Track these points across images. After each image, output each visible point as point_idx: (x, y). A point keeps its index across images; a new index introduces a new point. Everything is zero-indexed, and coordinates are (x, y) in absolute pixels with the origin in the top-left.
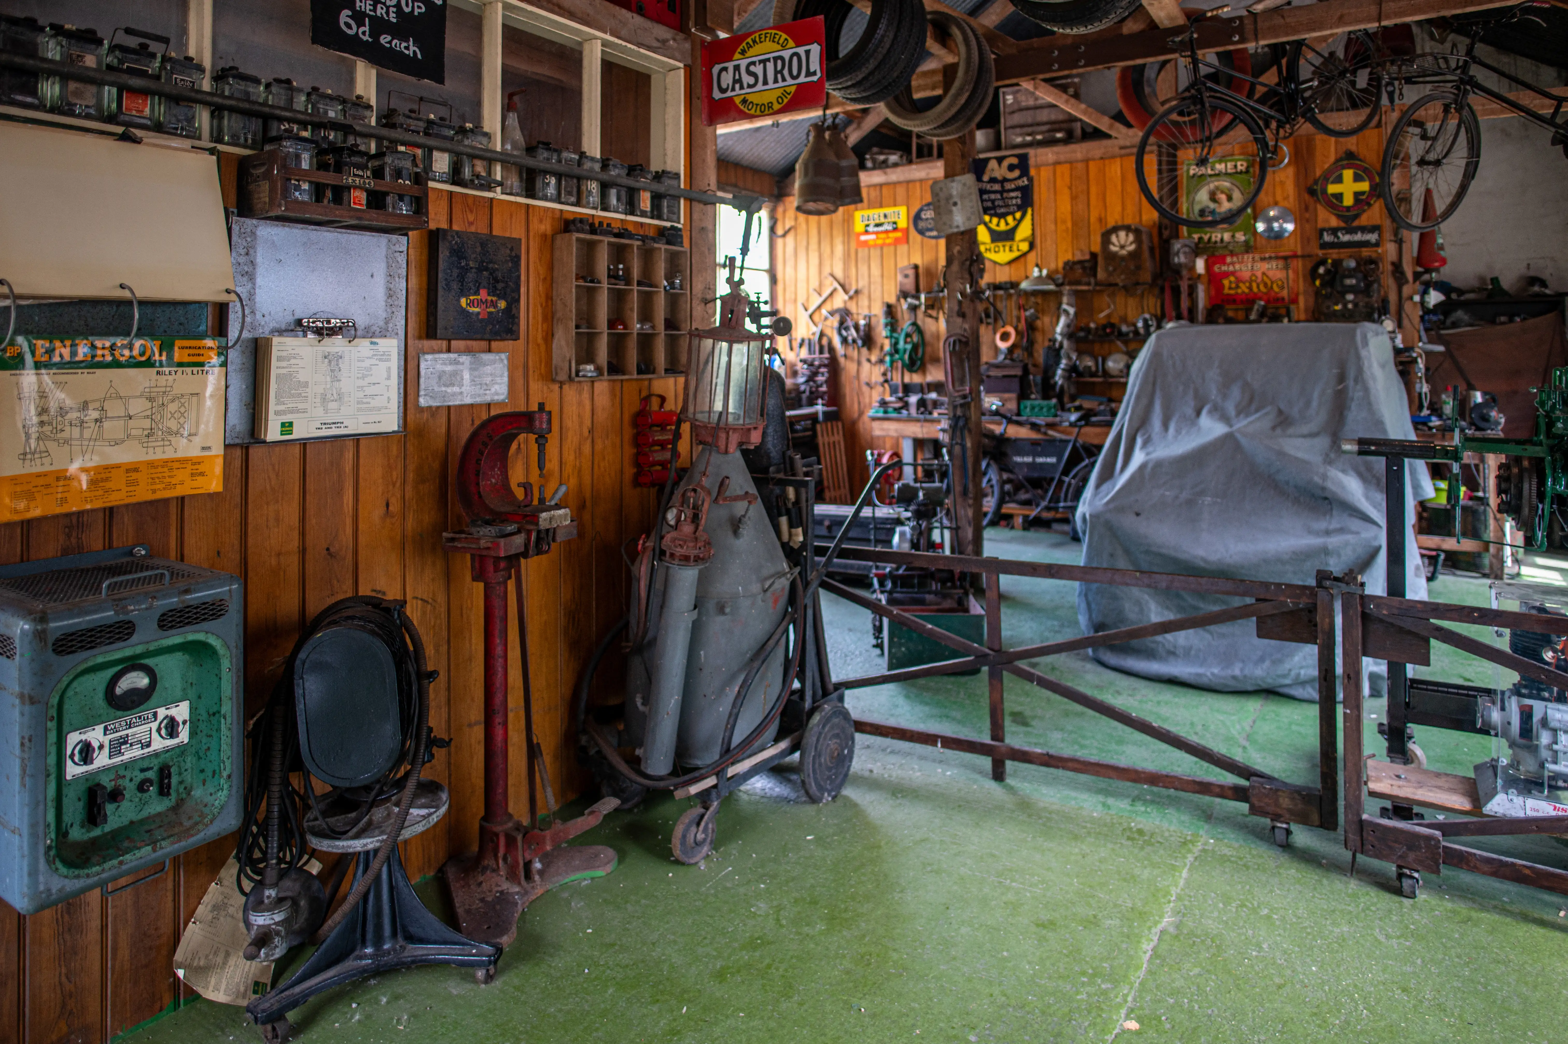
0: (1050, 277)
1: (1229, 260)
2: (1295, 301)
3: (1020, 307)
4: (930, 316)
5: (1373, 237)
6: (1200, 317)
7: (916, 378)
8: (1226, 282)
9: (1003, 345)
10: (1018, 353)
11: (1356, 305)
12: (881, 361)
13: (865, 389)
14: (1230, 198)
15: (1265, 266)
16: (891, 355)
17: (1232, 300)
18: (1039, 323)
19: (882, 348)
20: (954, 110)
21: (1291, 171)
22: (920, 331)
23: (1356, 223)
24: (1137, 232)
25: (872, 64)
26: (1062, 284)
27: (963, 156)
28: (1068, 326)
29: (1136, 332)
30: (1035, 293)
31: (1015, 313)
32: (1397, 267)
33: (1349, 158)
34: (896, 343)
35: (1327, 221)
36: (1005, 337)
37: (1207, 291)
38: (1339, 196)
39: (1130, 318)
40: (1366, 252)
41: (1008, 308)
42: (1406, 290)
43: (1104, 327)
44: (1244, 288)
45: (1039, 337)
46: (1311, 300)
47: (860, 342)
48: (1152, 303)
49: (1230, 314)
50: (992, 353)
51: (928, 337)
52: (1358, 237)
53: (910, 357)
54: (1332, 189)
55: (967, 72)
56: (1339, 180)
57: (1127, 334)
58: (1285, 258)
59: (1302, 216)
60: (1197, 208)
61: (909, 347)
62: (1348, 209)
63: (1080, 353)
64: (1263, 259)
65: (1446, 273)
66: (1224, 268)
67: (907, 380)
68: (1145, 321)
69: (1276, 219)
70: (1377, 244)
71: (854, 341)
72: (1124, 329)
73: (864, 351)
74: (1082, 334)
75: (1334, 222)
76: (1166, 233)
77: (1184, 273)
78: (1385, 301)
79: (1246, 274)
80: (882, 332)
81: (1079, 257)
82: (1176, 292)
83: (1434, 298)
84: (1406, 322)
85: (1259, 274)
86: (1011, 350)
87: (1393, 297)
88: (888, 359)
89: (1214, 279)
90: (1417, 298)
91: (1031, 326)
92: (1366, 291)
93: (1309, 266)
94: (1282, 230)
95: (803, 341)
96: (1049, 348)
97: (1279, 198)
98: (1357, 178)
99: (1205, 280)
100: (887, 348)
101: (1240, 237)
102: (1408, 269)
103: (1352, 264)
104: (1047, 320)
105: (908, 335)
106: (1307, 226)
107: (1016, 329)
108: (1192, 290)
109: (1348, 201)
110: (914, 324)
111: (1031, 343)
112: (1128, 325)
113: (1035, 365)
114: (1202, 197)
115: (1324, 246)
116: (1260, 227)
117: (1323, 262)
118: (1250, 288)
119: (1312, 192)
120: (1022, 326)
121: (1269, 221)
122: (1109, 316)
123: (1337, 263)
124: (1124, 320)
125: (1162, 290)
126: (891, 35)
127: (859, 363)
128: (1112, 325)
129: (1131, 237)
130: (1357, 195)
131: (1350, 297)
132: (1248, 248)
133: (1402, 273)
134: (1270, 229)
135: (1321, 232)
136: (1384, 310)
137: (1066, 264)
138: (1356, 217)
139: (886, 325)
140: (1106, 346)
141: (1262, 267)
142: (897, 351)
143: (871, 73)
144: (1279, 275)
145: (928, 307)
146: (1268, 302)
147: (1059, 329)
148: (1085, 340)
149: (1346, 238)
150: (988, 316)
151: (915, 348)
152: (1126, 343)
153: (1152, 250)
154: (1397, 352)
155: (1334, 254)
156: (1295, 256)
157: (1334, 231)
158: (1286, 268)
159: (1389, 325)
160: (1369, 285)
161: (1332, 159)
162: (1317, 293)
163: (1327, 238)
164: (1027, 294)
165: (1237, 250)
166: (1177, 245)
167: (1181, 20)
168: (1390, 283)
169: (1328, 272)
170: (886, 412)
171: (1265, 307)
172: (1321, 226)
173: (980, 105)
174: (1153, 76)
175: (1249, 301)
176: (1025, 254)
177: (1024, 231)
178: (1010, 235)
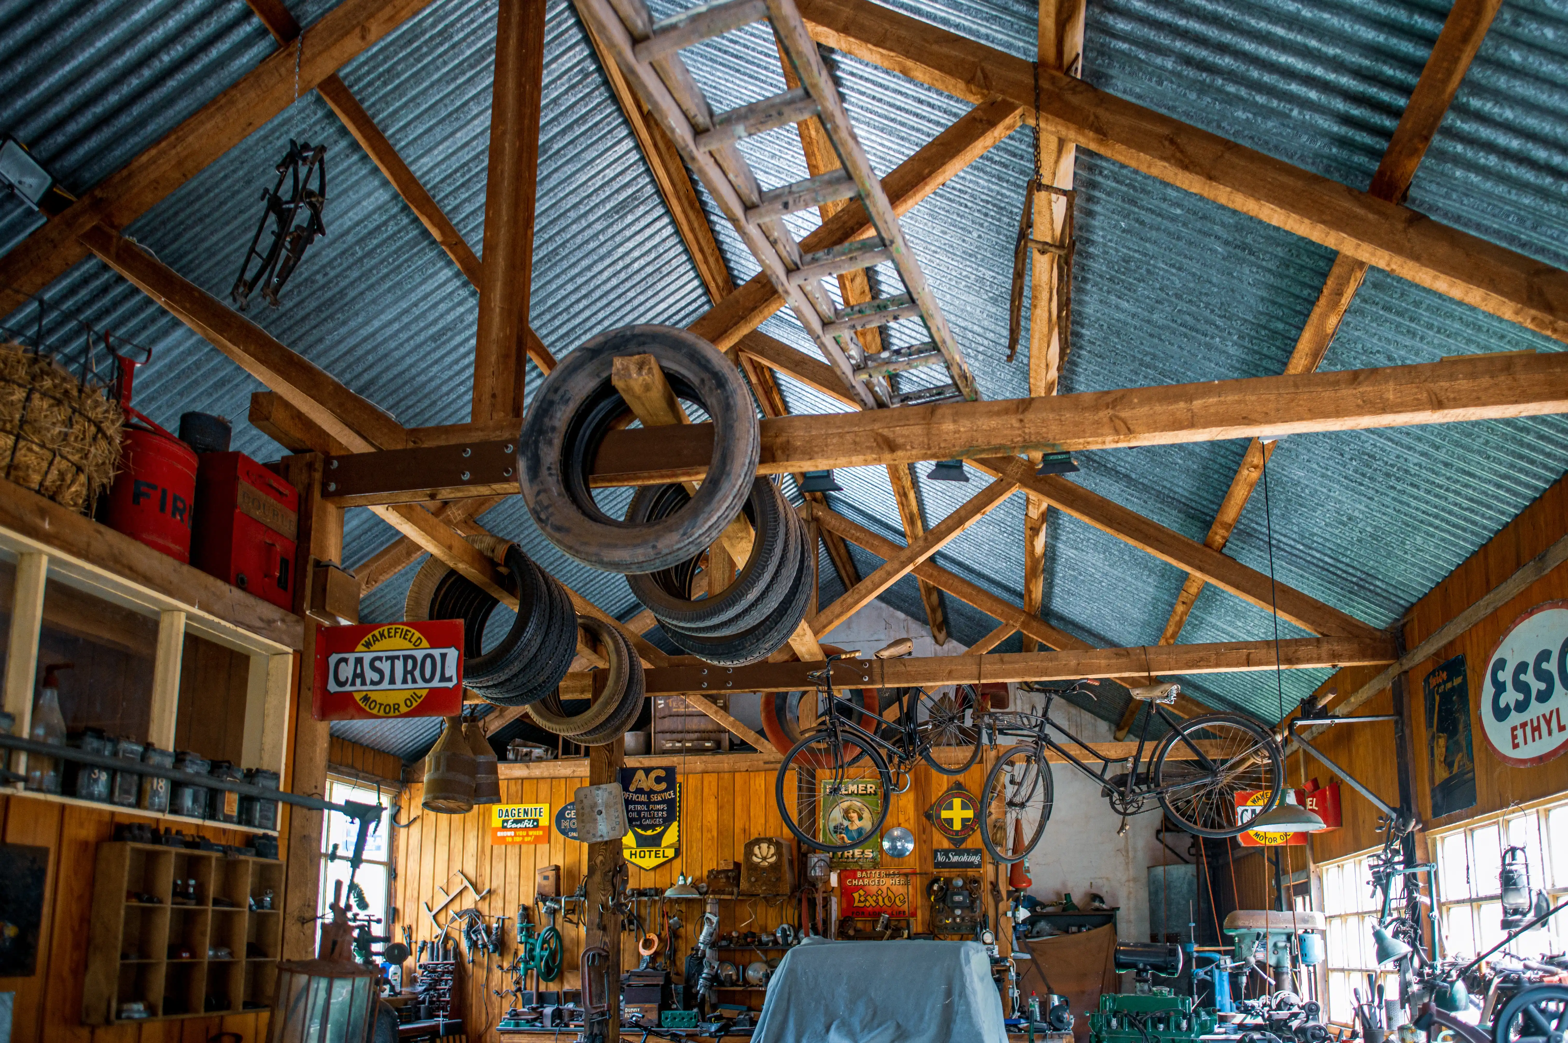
0: (694, 885)
1: (859, 874)
2: (914, 915)
3: (665, 915)
4: (571, 921)
5: (976, 859)
6: (833, 929)
7: (553, 987)
8: (856, 895)
9: (646, 953)
10: (661, 961)
11: (963, 919)
12: (515, 968)
13: (495, 998)
14: (860, 818)
15: (889, 882)
16: (526, 962)
17: (861, 912)
18: (682, 930)
19: (516, 953)
20: (603, 718)
21: (911, 796)
22: (559, 937)
23: (963, 846)
24: (778, 845)
25: (516, 667)
26: (706, 893)
27: (610, 764)
28: (711, 935)
29: (775, 942)
30: (678, 901)
31: (659, 920)
32: (994, 885)
33: (958, 789)
34: (532, 950)
35: (940, 843)
36: (648, 944)
37: (840, 903)
38: (950, 821)
39: (770, 928)
40: (971, 872)
41: (652, 914)
42: (1002, 906)
43: (746, 936)
44: (871, 901)
45: (682, 944)
46: (927, 916)
47: (491, 947)
48: (790, 913)
49: (860, 925)
50: (634, 961)
51: (567, 942)
52: (964, 858)
53: (547, 962)
54: (945, 814)
55: (617, 682)
56: (950, 807)
57: (767, 944)
58: (906, 875)
59: (921, 837)
60: (832, 825)
61: (546, 953)
62: (957, 832)
63: (722, 961)
64: (888, 875)
65: (1031, 891)
66: (855, 882)
67: (542, 988)
68: (784, 931)
69: (899, 838)
70: (979, 866)
71: (485, 946)
72: (764, 938)
73: (496, 957)
74: (724, 943)
75: (946, 844)
76: (804, 848)
77: (820, 885)
78: (985, 916)
79: (874, 889)
80: (516, 936)
81: (723, 866)
82: (812, 903)
83: (1023, 914)
84: (1001, 935)
85: (884, 889)
86: (653, 958)
87: (991, 913)
88: (522, 966)
89: (846, 892)
90: (1010, 914)
91: (675, 934)
92: (971, 907)
93: (926, 882)
94: (904, 849)
95: (425, 943)
96: (692, 956)
97: (902, 820)
98: (964, 807)
99: (838, 892)
100: (521, 954)
101: (869, 854)
102: (1003, 888)
103: (960, 883)
104: (690, 927)
105: (545, 941)
106: (925, 847)
107: (659, 936)
108: (826, 902)
109: (957, 826)
110: (553, 929)
111: (674, 951)
112: (768, 935)
113: (677, 974)
114: (837, 815)
115: (938, 865)
116: (886, 845)
117: (936, 880)
118: (877, 902)
119: (928, 816)
120: (665, 933)
121: (893, 840)
122: (750, 925)
123: (948, 881)
124: (764, 929)
125: (800, 901)
126: (539, 640)
127: (489, 970)
128: (753, 935)
129: (772, 850)
130: (964, 820)
131: (958, 912)
132: (876, 864)
133: (999, 892)
134: (894, 847)
135: (936, 851)
136: (984, 925)
137: (710, 872)
138: (964, 840)
139: (522, 930)
140: (747, 955)
142: (533, 958)
143: (515, 676)
144: (902, 890)
145: (567, 912)
146: (891, 915)
147: (701, 938)
148: (726, 949)
149: (955, 859)
150: (631, 922)
151: (553, 954)
152: (765, 952)
153: (791, 862)
154: (994, 961)
155: (946, 873)
156: (914, 873)
157: (946, 852)
158: (907, 884)
159: (988, 937)
160: (973, 902)
161: (945, 788)
162: (932, 907)
163: (941, 858)
164: (670, 900)
165: (866, 866)
166: (814, 859)
167: (820, 657)
168: (989, 900)
169: (941, 888)
170: (517, 1025)
171: (889, 920)
172: (935, 846)
173: (629, 716)
174: (795, 702)
175: (876, 914)
176: (671, 860)
177: (671, 836)
178: (656, 841)
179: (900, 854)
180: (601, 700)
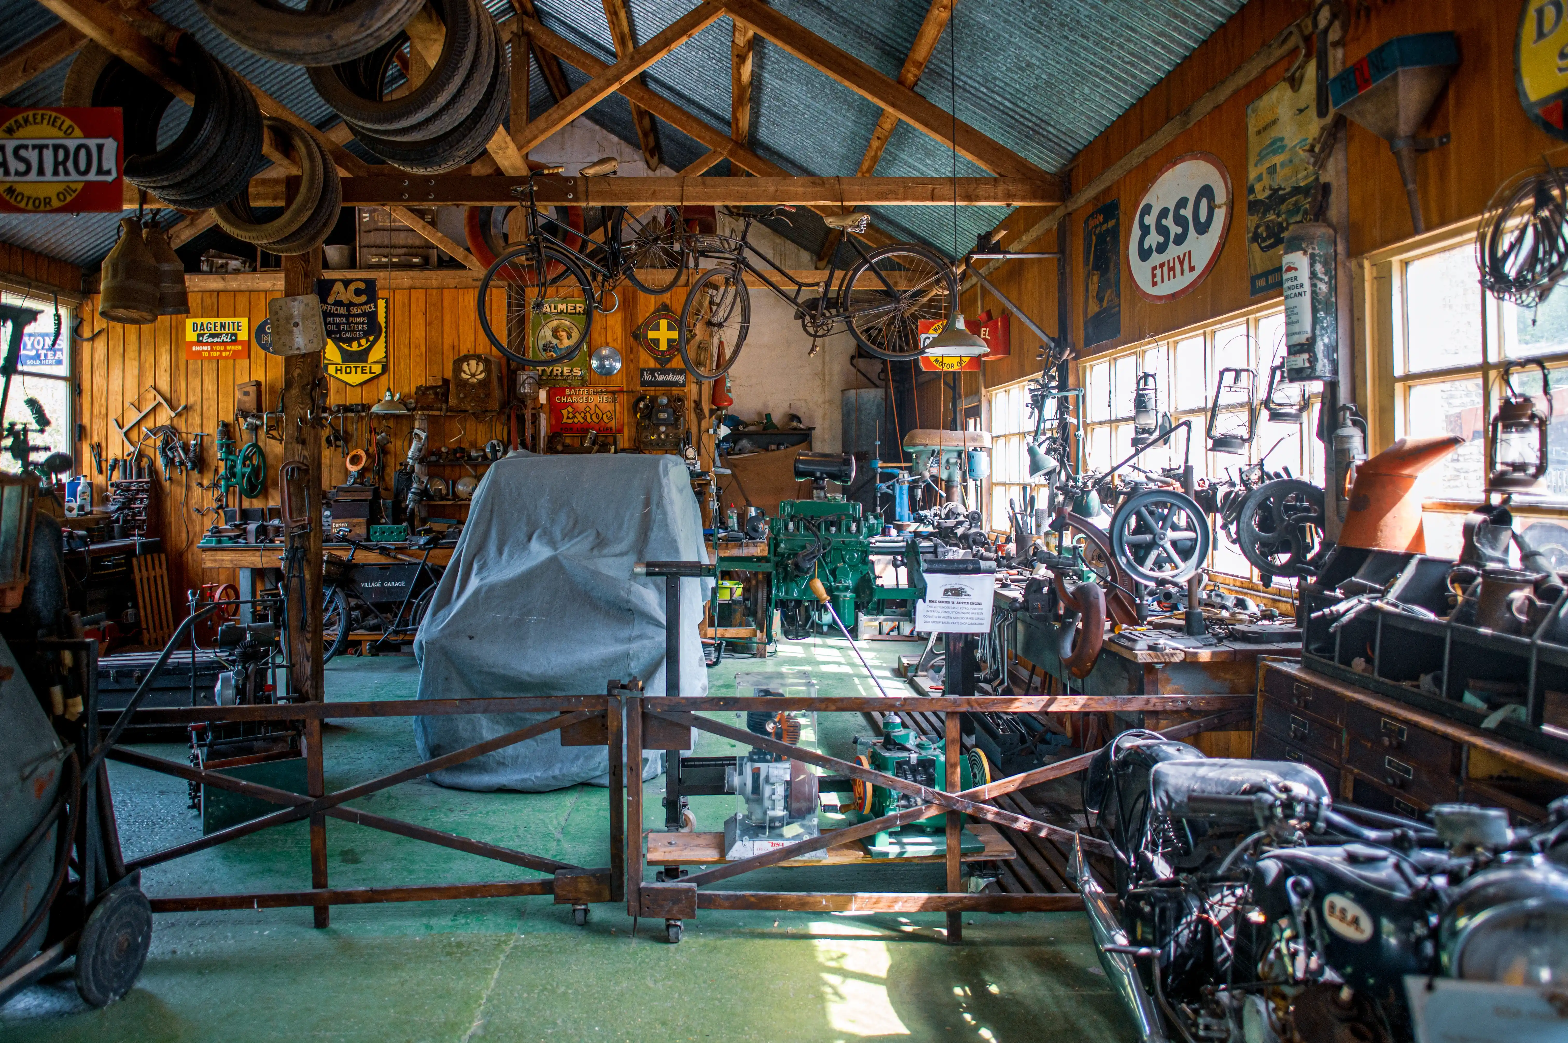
0: (402, 401)
1: (568, 392)
2: (620, 431)
3: (372, 431)
4: (274, 438)
5: (680, 379)
6: (542, 444)
7: (257, 504)
8: (565, 412)
9: (353, 469)
10: (369, 476)
11: (667, 436)
12: (216, 485)
13: (195, 516)
14: (569, 336)
15: (597, 399)
16: (227, 479)
17: (569, 428)
18: (391, 446)
19: (216, 471)
20: (295, 227)
21: (619, 317)
22: (262, 453)
23: (668, 366)
24: (487, 362)
25: (194, 167)
26: (415, 409)
27: (307, 276)
28: (420, 450)
29: (485, 457)
30: (386, 417)
31: (366, 436)
32: (698, 404)
33: (664, 310)
34: (233, 466)
35: (647, 362)
36: (355, 460)
37: (549, 420)
38: (656, 342)
39: (480, 444)
40: (675, 391)
41: (359, 430)
42: (705, 424)
43: (455, 451)
44: (579, 418)
45: (391, 460)
46: (633, 433)
47: (189, 465)
48: (500, 430)
49: (568, 441)
50: (341, 477)
51: (271, 460)
52: (670, 378)
53: (249, 479)
54: (652, 335)
55: (310, 189)
56: (657, 328)
57: (476, 458)
58: (613, 393)
59: (629, 357)
60: (541, 343)
61: (248, 470)
62: (663, 352)
63: (431, 476)
64: (596, 393)
65: (733, 410)
66: (564, 399)
67: (246, 505)
68: (493, 446)
69: (607, 357)
70: (683, 385)
71: (182, 463)
72: (474, 454)
73: (195, 474)
74: (433, 458)
75: (652, 364)
76: (513, 366)
77: (529, 402)
78: (688, 433)
79: (582, 406)
80: (216, 453)
81: (431, 383)
82: (521, 420)
83: (724, 431)
84: (703, 451)
85: (592, 406)
86: (362, 473)
87: (694, 430)
88: (223, 482)
89: (555, 409)
90: (712, 431)
91: (383, 450)
92: (675, 424)
93: (633, 400)
94: (612, 368)
95: (116, 461)
96: (401, 471)
97: (610, 340)
98: (670, 328)
99: (547, 409)
100: (222, 471)
101: (578, 372)
102: (706, 407)
103: (665, 401)
104: (399, 443)
105: (246, 458)
106: (632, 366)
107: (367, 452)
108: (535, 418)
109: (663, 346)
110: (255, 445)
111: (383, 467)
112: (477, 450)
113: (386, 489)
114: (546, 333)
115: (644, 384)
116: (595, 363)
117: (642, 398)
118: (585, 418)
119: (636, 337)
120: (373, 449)
121: (601, 359)
122: (459, 441)
123: (654, 399)
124: (474, 445)
125: (509, 418)
126: (219, 137)
127: (188, 488)
128: (463, 450)
129: (481, 367)
130: (670, 341)
131: (663, 429)
132: (584, 382)
133: (702, 410)
134: (602, 366)
135: (642, 371)
136: (687, 441)
137: (419, 388)
138: (669, 360)
139: (222, 446)
140: (457, 470)
141: (595, 400)
142: (234, 475)
143: (193, 176)
144: (609, 407)
145: (270, 428)
146: (599, 431)
147: (410, 454)
148: (436, 464)
149: (661, 378)
150: (337, 439)
151: (256, 471)
152: (473, 466)
153: (500, 379)
154: (695, 476)
155: (651, 391)
156: (621, 391)
157: (652, 371)
158: (614, 401)
159: (691, 453)
160: (677, 420)
161: (652, 309)
162: (638, 424)
163: (647, 377)
164: (379, 417)
165: (575, 384)
166: (523, 376)
167: (524, 172)
168: (692, 417)
169: (646, 406)
170: (219, 542)
171: (596, 436)
172: (642, 366)
173: (325, 225)
174: (500, 218)
175: (583, 430)
176: (378, 376)
177: (378, 353)
178: (361, 357)
179: (609, 372)
180: (294, 206)
